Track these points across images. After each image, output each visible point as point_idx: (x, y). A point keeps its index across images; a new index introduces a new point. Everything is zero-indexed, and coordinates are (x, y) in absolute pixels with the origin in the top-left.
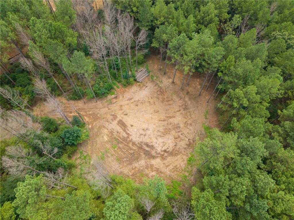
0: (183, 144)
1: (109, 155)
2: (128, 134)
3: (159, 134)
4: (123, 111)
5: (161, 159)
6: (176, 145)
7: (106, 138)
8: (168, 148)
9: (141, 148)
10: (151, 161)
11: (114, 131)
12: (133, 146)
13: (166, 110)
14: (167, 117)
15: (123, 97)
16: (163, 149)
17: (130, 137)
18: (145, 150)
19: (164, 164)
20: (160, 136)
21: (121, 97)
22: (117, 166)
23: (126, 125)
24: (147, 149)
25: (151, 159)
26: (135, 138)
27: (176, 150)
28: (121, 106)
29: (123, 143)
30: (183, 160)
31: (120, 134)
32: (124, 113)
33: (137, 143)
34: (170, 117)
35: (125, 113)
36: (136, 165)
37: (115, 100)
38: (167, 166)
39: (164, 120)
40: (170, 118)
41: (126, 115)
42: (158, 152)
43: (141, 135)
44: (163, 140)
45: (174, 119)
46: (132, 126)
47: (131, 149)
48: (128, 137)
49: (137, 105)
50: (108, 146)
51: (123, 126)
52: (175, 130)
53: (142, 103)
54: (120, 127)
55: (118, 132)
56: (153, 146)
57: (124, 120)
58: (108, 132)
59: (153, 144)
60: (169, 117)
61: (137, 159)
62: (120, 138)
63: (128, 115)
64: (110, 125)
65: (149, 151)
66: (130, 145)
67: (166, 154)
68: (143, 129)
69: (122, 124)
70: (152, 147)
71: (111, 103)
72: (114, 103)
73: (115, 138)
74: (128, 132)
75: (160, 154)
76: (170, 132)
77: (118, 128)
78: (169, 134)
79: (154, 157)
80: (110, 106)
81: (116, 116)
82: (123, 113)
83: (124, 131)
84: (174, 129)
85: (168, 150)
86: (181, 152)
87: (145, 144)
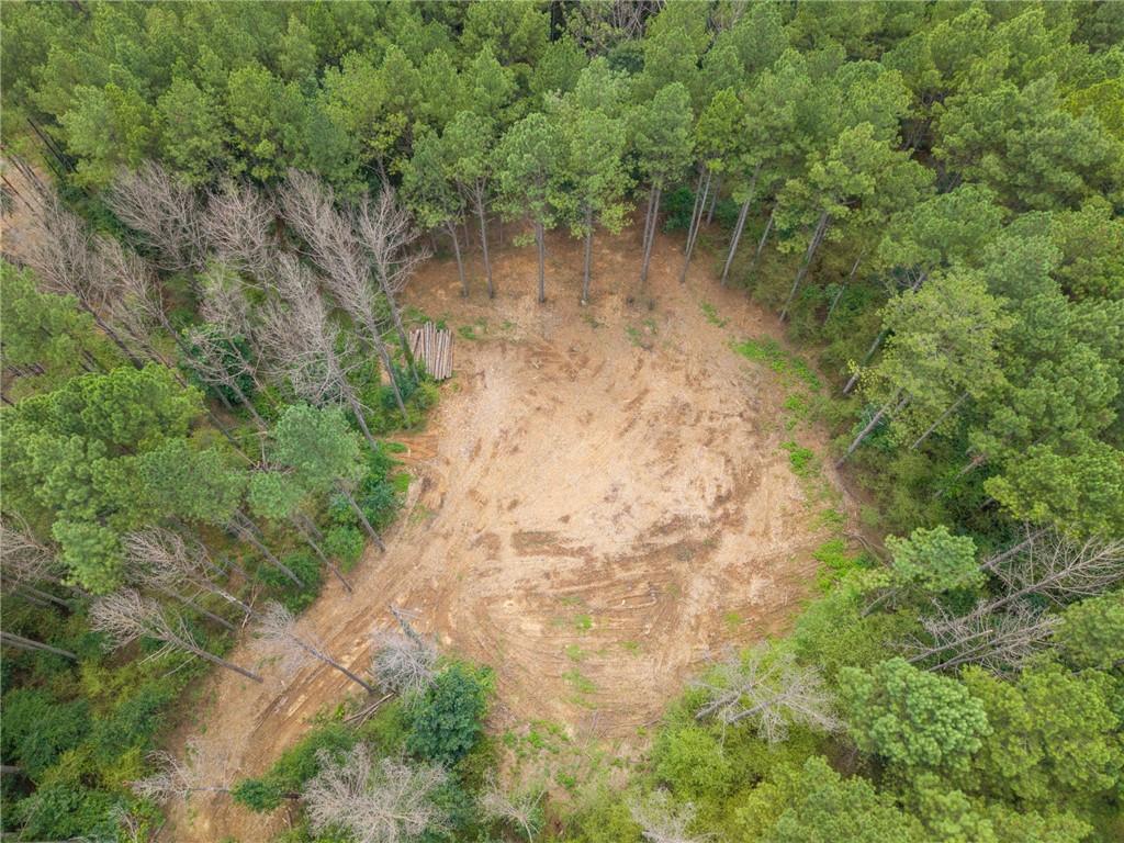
0: (740, 440)
1: (596, 660)
2: (581, 551)
3: (658, 470)
4: (494, 502)
5: (732, 529)
6: (728, 461)
7: (533, 626)
8: (719, 486)
9: (654, 554)
10: (716, 560)
11: (534, 583)
12: (629, 570)
13: (607, 391)
14: (629, 407)
15: (448, 463)
16: (710, 499)
17: (597, 554)
18: (668, 549)
19: (752, 534)
20: (667, 473)
21: (443, 470)
22: (648, 665)
23: (548, 534)
24: (672, 539)
25: (711, 555)
26: (610, 542)
27: (743, 471)
28: (472, 492)
29: (594, 588)
30: (783, 478)
31: (556, 574)
32: (505, 507)
33: (629, 552)
34: (638, 400)
35: (506, 503)
36: (692, 609)
37: (433, 497)
38: (766, 533)
39: (632, 424)
40: (641, 404)
41: (514, 504)
42: (707, 520)
43: (616, 518)
44: (686, 479)
45: (649, 397)
46: (566, 519)
47: (634, 583)
48: (590, 560)
49: (516, 449)
50: (564, 639)
51: (542, 542)
52: (684, 423)
53: (520, 430)
54: (538, 553)
55: (547, 576)
56: (677, 518)
57: (527, 526)
58: (520, 602)
59: (673, 510)
60: (633, 402)
61: (678, 591)
62: (571, 583)
63: (522, 498)
64: (502, 577)
65: (683, 542)
66: (620, 574)
67: (731, 506)
68: (606, 499)
69: (530, 541)
70: (679, 523)
71: (430, 514)
72: (441, 506)
73: (557, 599)
74: (576, 545)
75: (719, 520)
76: (678, 441)
77: (537, 563)
78: (681, 447)
79: (712, 545)
80: (436, 525)
81: (488, 535)
82: (500, 507)
83: (560, 552)
84: (679, 425)
85: (723, 492)
86: (758, 465)
87: (653, 534)
